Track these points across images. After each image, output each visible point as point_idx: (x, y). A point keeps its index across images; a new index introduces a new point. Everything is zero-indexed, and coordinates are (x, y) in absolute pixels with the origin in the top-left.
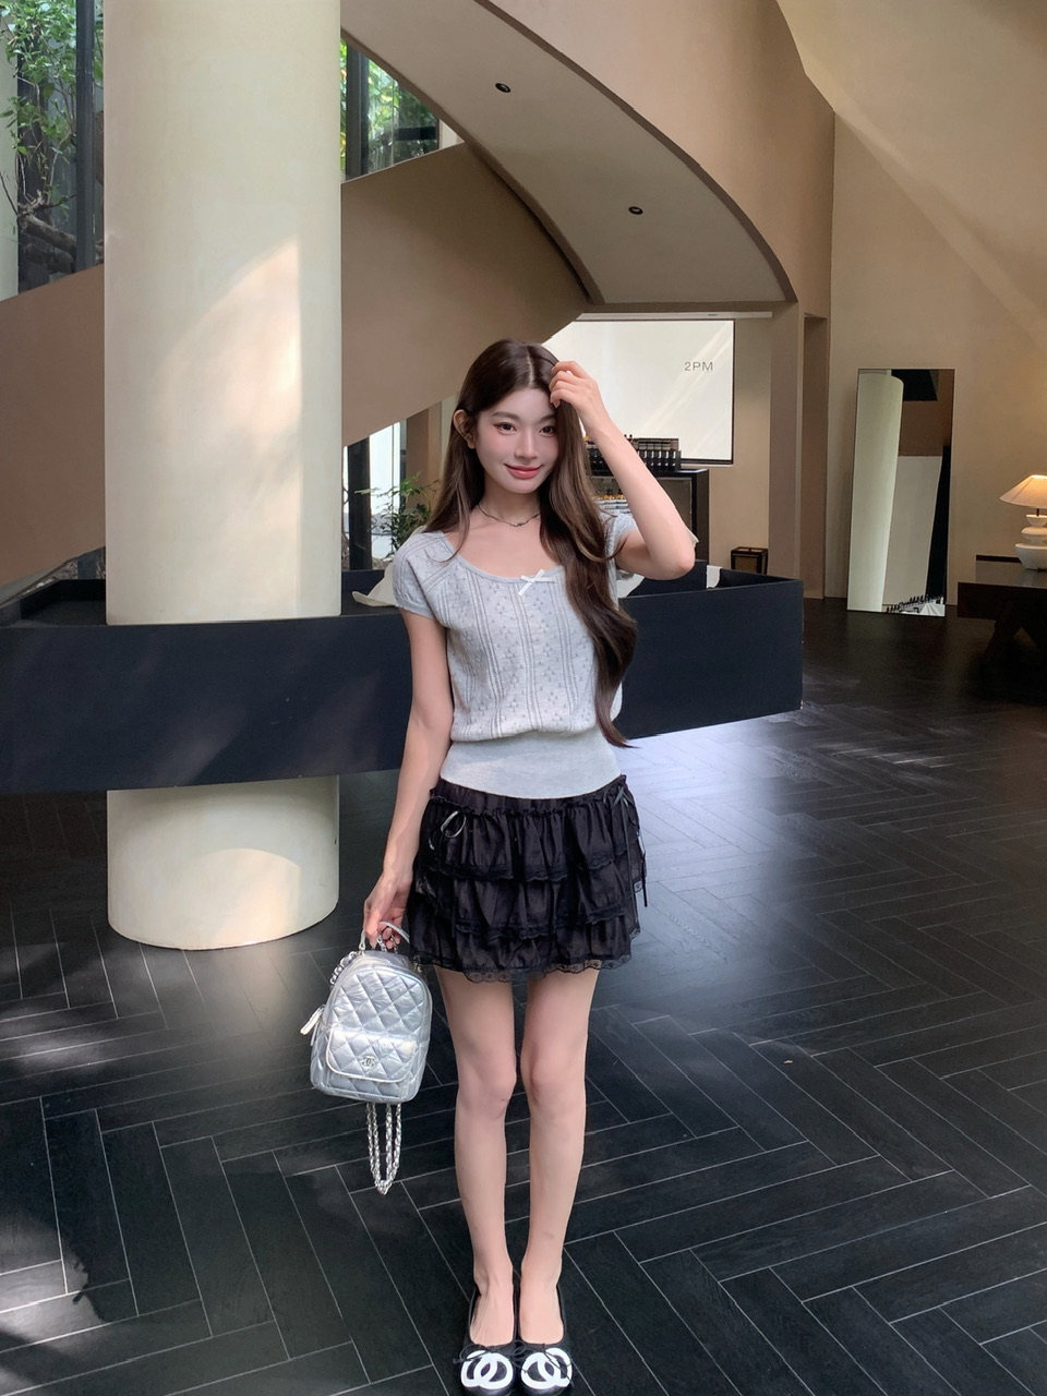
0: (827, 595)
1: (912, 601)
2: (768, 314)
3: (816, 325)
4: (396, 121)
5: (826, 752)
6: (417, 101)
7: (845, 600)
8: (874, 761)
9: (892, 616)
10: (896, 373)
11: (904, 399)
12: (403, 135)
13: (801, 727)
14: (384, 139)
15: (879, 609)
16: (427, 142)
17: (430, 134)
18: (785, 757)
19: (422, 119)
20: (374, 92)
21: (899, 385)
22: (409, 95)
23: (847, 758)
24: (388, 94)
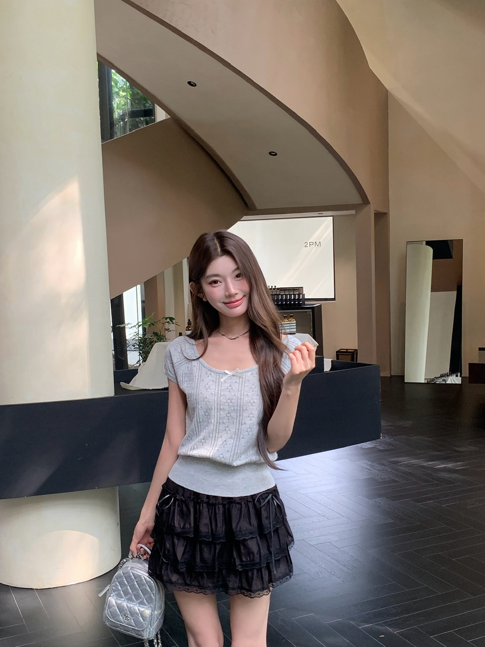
0: (392, 374)
1: (442, 376)
2: (353, 212)
3: (381, 217)
4: (129, 106)
5: (396, 463)
6: (141, 94)
7: (403, 377)
8: (423, 467)
9: (430, 384)
10: (429, 243)
11: (434, 258)
12: (134, 114)
13: (380, 451)
14: (122, 118)
15: (423, 381)
16: (148, 118)
17: (149, 113)
18: (372, 466)
19: (144, 104)
20: (115, 90)
21: (430, 251)
22: (136, 90)
23: (407, 466)
24: (124, 91)
